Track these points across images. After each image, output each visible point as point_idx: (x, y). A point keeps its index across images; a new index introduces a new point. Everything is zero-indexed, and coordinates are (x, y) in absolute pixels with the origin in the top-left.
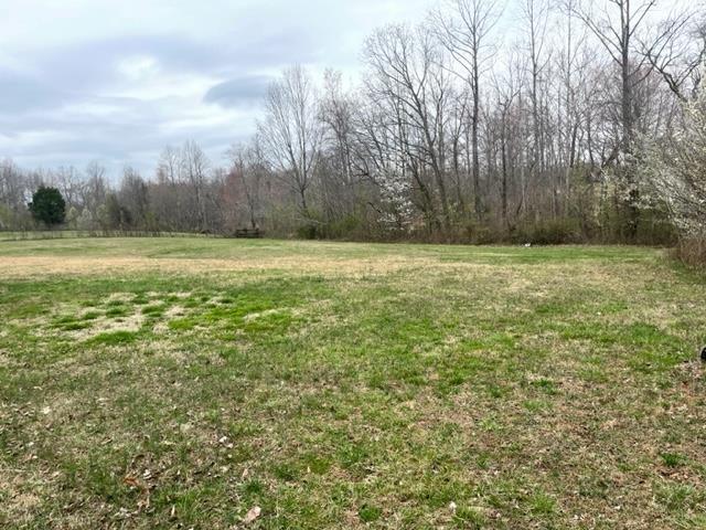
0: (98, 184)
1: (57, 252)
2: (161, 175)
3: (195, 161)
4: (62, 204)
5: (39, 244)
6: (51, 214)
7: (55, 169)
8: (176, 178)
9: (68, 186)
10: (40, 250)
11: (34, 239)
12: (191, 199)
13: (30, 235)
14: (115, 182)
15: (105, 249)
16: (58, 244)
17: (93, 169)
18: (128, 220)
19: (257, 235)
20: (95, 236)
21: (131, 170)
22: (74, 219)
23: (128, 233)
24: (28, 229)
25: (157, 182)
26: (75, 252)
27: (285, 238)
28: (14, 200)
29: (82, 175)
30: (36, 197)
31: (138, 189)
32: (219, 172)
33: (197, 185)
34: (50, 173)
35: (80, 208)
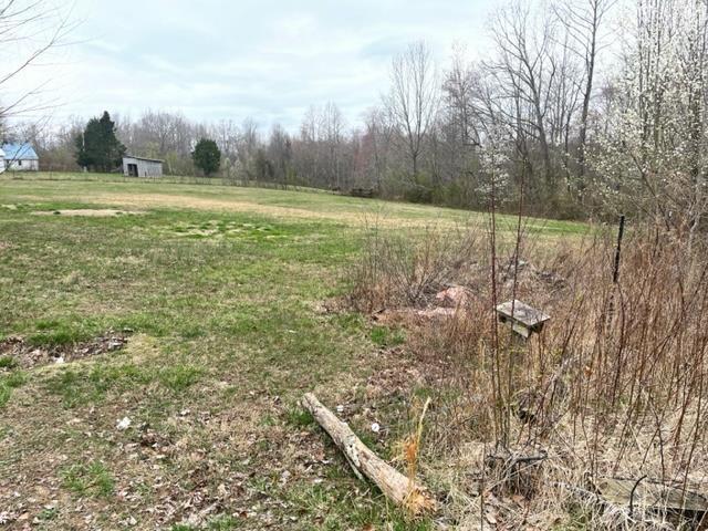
0: (251, 138)
1: (200, 195)
2: (304, 133)
3: (334, 122)
4: (218, 154)
5: (190, 188)
6: (208, 162)
7: (217, 123)
8: (316, 136)
9: (227, 138)
10: (190, 192)
11: (190, 184)
12: (327, 157)
13: (187, 179)
14: (265, 137)
15: (233, 195)
16: (204, 189)
17: (249, 124)
18: (271, 173)
19: (371, 195)
20: (235, 185)
21: (279, 126)
22: (228, 168)
23: (261, 184)
24: (190, 174)
25: (301, 139)
26: (213, 196)
27: (391, 200)
28: (182, 148)
29: (239, 129)
30: (198, 147)
31: (282, 145)
32: (356, 133)
33: (333, 144)
34: (213, 126)
35: (233, 159)
